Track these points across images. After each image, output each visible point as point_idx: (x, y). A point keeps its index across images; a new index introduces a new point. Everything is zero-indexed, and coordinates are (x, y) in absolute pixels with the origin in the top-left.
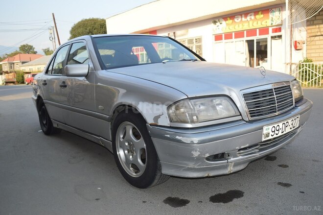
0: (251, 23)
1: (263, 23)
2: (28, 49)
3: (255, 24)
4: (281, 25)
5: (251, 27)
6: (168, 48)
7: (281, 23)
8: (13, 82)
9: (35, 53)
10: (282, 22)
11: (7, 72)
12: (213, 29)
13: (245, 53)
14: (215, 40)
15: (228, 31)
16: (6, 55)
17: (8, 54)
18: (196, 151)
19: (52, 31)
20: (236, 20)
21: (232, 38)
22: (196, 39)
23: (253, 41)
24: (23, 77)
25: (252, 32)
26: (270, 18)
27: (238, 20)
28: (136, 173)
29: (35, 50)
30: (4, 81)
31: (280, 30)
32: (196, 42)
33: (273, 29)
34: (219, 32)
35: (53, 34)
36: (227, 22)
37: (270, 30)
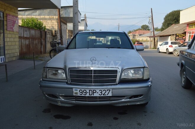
2: (146, 27)
29: (149, 28)
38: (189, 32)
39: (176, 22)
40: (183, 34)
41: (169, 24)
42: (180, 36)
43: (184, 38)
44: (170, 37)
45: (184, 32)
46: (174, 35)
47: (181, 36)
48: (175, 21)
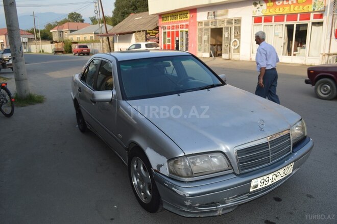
0: (292, 6)
1: (305, 8)
2: (76, 17)
3: (296, 8)
4: (324, 11)
5: (292, 11)
6: (207, 27)
7: (323, 10)
8: (62, 52)
9: (82, 21)
10: (325, 9)
11: (56, 42)
12: (253, 11)
13: (283, 38)
14: (255, 22)
15: (268, 13)
16: (56, 22)
17: (58, 21)
18: (188, 202)
19: (97, 5)
20: (277, 3)
21: (271, 21)
22: (235, 20)
23: (293, 25)
24: (70, 47)
25: (292, 17)
26: (313, 3)
27: (279, 3)
28: (145, 198)
29: (83, 18)
30: (54, 50)
31: (321, 16)
32: (235, 23)
33: (314, 15)
34: (259, 14)
35: (98, 7)
36: (268, 4)
37: (312, 15)
38: (164, 27)
39: (134, 10)
40: (154, 29)
41: (123, 13)
42: (151, 34)
43: (157, 35)
44: (134, 34)
45: (156, 26)
46: (140, 31)
47: (153, 33)
48: (132, 8)
